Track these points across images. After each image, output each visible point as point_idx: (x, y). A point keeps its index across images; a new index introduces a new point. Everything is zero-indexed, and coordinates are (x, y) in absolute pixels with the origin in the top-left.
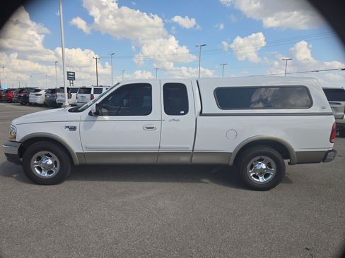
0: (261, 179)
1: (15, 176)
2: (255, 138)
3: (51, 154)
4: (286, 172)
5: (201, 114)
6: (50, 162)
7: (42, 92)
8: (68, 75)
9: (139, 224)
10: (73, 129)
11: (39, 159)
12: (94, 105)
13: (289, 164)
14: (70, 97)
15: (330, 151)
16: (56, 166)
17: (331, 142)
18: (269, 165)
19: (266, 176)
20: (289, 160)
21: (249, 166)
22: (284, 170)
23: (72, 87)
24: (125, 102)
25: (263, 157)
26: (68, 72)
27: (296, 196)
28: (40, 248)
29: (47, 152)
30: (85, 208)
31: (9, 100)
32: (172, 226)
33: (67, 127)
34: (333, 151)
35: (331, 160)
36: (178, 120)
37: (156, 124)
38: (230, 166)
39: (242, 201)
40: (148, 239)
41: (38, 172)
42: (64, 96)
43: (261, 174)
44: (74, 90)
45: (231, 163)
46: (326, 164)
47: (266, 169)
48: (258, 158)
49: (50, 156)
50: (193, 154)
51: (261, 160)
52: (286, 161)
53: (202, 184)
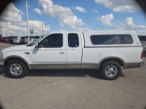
0: (111, 75)
1: (3, 74)
2: (108, 57)
3: (18, 65)
4: (122, 72)
5: (84, 47)
6: (18, 68)
7: (19, 38)
8: (31, 31)
9: (56, 96)
10: (28, 53)
11: (13, 67)
12: (37, 43)
13: (123, 68)
14: (30, 40)
15: (141, 62)
16: (21, 70)
17: (141, 59)
18: (114, 69)
19: (113, 73)
20: (123, 67)
21: (106, 69)
22: (121, 71)
23: (32, 36)
24: (53, 42)
25: (112, 65)
26: (30, 30)
27: (126, 82)
28: (10, 107)
29: (17, 64)
30: (33, 89)
31: (5, 42)
32: (71, 96)
33: (25, 53)
34: (142, 62)
35: (142, 66)
36: (75, 50)
37: (65, 51)
38: (98, 70)
39: (103, 85)
40: (60, 103)
41: (13, 73)
42: (28, 40)
43: (111, 73)
44: (33, 37)
45: (98, 68)
46: (139, 68)
47: (113, 70)
48: (110, 66)
49: (18, 66)
50: (81, 64)
51: (111, 67)
52: (122, 67)
53: (85, 77)
